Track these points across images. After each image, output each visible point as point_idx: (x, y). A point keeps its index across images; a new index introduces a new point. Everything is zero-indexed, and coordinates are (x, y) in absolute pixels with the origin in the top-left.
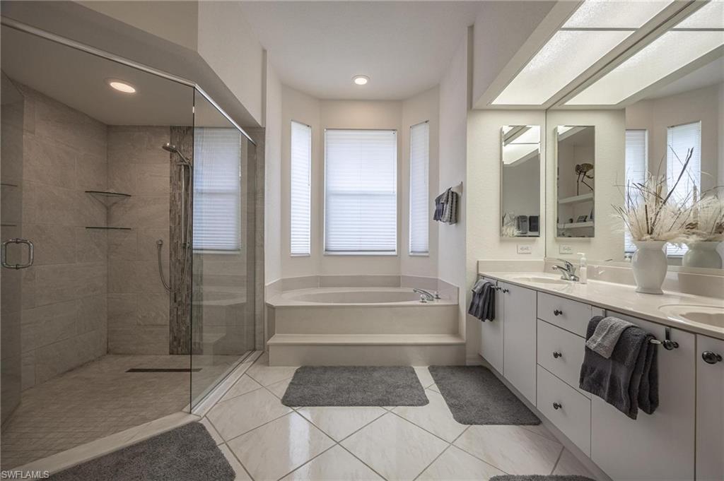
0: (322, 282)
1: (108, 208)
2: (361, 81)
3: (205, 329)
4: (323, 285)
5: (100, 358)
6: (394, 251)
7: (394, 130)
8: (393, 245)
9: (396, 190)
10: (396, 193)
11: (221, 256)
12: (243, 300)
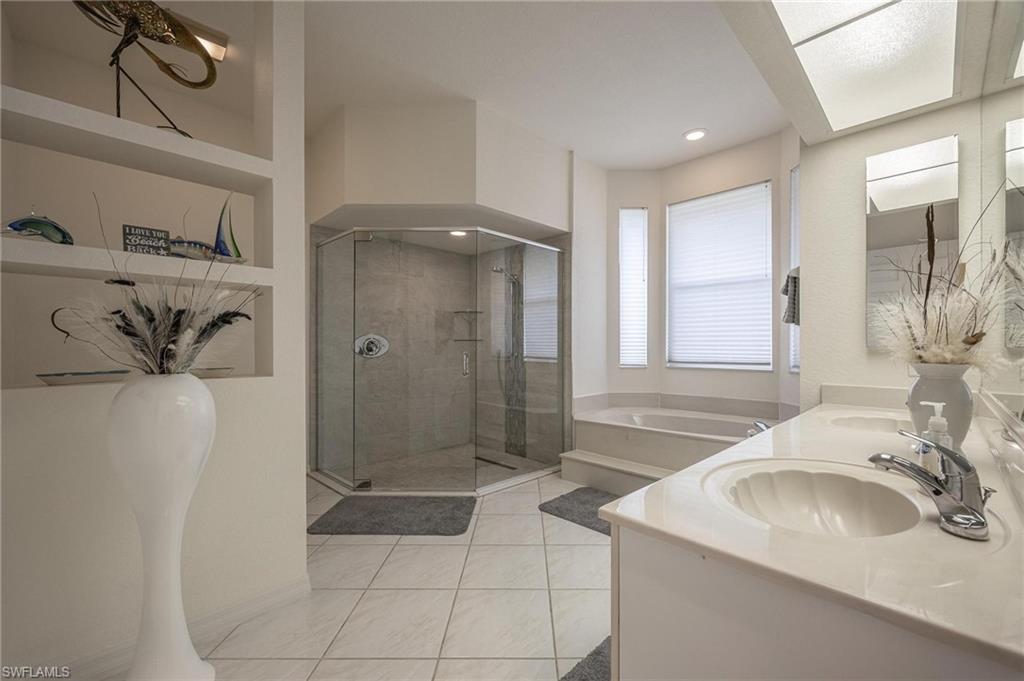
0: (664, 401)
1: (470, 323)
2: (695, 136)
3: (528, 434)
4: (664, 406)
5: (465, 444)
6: (769, 364)
7: (766, 181)
8: (766, 354)
9: (770, 271)
10: (770, 277)
11: (542, 364)
12: (555, 410)
